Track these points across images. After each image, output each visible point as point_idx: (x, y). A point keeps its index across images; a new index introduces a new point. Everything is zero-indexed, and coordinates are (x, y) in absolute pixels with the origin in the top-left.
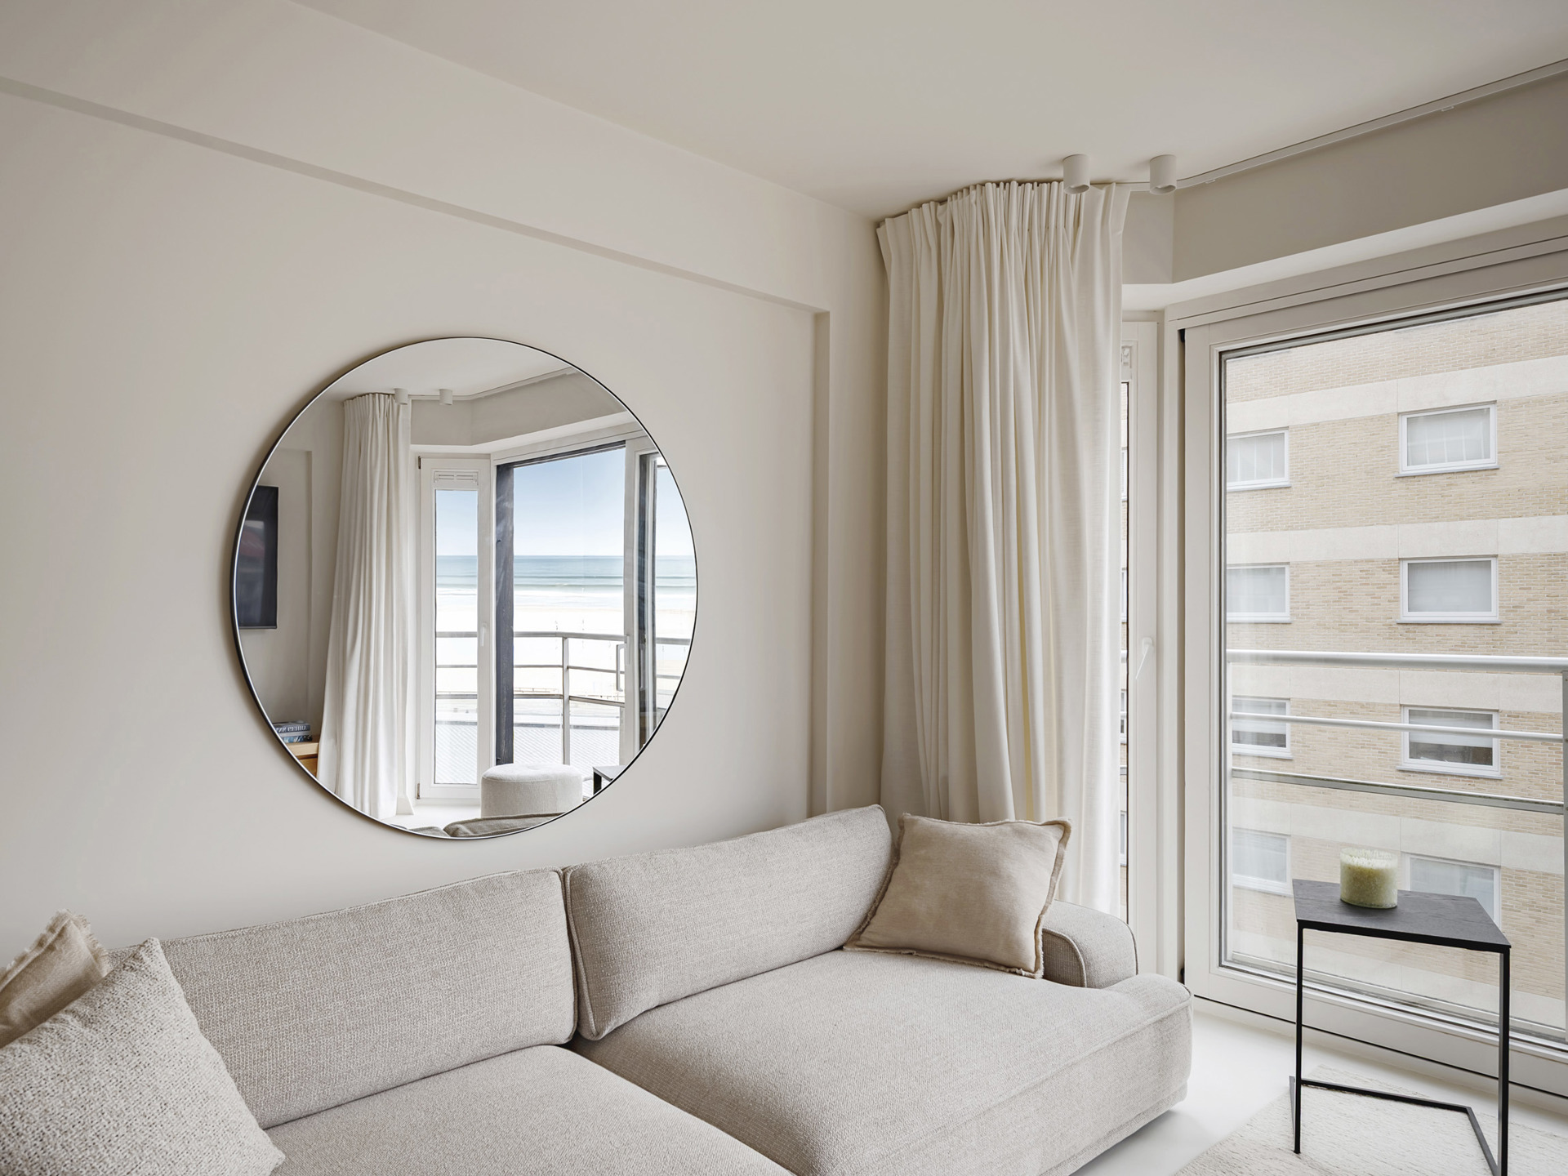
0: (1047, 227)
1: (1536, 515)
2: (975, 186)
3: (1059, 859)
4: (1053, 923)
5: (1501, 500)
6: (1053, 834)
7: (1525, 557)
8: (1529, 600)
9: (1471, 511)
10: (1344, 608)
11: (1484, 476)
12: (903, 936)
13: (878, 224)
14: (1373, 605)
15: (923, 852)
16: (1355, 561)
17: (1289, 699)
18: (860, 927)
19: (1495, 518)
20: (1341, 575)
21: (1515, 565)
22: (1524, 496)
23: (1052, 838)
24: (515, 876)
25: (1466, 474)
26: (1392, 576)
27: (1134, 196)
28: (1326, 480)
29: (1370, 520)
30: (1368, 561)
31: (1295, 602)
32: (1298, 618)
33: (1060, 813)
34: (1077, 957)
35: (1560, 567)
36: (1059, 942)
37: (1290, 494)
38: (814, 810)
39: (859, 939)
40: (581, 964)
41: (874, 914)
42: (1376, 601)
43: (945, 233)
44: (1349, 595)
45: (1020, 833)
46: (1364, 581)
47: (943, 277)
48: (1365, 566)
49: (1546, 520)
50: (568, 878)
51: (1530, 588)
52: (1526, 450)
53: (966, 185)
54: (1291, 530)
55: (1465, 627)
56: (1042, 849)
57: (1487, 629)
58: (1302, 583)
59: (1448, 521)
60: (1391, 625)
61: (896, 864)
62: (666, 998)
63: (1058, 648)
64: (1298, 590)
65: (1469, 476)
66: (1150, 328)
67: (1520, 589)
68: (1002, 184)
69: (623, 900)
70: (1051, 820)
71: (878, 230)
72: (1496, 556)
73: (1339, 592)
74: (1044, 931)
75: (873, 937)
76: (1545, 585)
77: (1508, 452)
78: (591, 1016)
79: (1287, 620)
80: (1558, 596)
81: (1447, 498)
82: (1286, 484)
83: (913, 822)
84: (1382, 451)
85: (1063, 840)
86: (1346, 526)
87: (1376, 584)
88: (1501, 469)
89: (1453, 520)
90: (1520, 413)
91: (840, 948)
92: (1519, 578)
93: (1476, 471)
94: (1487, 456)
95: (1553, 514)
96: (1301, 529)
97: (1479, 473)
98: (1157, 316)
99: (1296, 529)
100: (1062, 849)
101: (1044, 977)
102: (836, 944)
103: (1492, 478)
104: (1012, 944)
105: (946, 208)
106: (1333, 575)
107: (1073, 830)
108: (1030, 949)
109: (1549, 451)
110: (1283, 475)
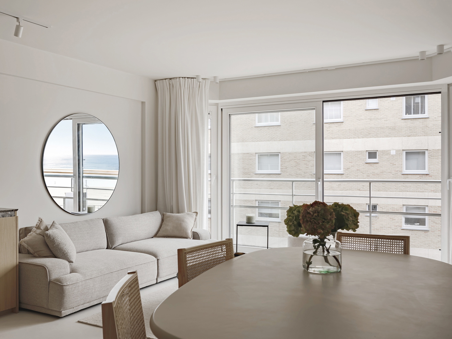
0: (193, 87)
1: (354, 138)
2: (178, 77)
3: (196, 219)
4: (195, 230)
5: (344, 133)
6: (195, 214)
7: (351, 152)
8: (352, 166)
9: (336, 136)
10: (297, 169)
11: (339, 125)
12: (165, 234)
13: (155, 81)
14: (306, 167)
15: (168, 219)
16: (301, 152)
17: (280, 201)
18: (156, 234)
19: (342, 139)
20: (296, 157)
21: (348, 155)
22: (350, 132)
23: (194, 215)
24: (96, 219)
25: (334, 124)
26: (312, 158)
27: (211, 81)
28: (292, 124)
29: (305, 138)
30: (305, 152)
31: (282, 167)
32: (283, 172)
33: (196, 210)
34: (199, 235)
35: (360, 156)
36: (196, 233)
37: (281, 128)
38: (142, 212)
39: (156, 236)
40: (108, 235)
41: (159, 231)
42: (307, 166)
43: (171, 87)
44: (299, 164)
45: (188, 214)
46: (304, 159)
47: (171, 96)
48: (304, 154)
49: (357, 140)
50: (104, 220)
51: (352, 162)
52: (351, 116)
53: (176, 77)
54: (281, 141)
55: (334, 175)
56: (192, 217)
57: (340, 176)
58: (284, 160)
59: (329, 139)
60: (312, 175)
61: (163, 222)
62: (123, 242)
63: (196, 177)
64: (283, 162)
65: (335, 124)
66: (215, 107)
67: (349, 162)
68: (184, 78)
69: (115, 224)
70: (194, 212)
71: (156, 82)
72: (342, 151)
73: (296, 163)
74: (193, 232)
75: (159, 235)
76: (356, 161)
77: (346, 117)
78: (110, 245)
79: (279, 173)
80: (360, 165)
81: (329, 131)
82: (279, 124)
83: (166, 214)
84: (309, 114)
85: (196, 215)
86: (298, 140)
87: (307, 160)
88: (344, 122)
89: (330, 139)
90: (350, 104)
91: (153, 238)
92: (349, 159)
93: (337, 123)
94: (340, 118)
95: (359, 138)
96: (284, 141)
97: (338, 123)
98: (217, 105)
99: (282, 140)
100: (196, 217)
101: (193, 239)
102: (152, 237)
103: (342, 125)
104: (186, 233)
105: (171, 81)
106: (294, 157)
107: (198, 213)
108: (190, 234)
109: (357, 117)
110: (278, 121)
